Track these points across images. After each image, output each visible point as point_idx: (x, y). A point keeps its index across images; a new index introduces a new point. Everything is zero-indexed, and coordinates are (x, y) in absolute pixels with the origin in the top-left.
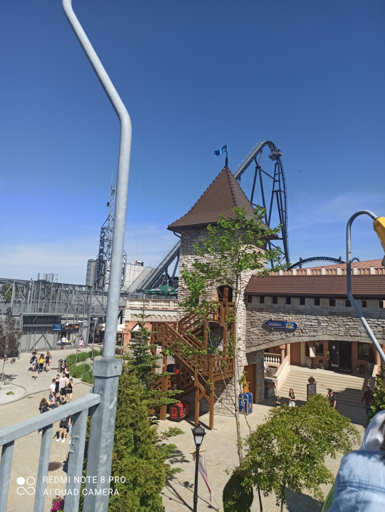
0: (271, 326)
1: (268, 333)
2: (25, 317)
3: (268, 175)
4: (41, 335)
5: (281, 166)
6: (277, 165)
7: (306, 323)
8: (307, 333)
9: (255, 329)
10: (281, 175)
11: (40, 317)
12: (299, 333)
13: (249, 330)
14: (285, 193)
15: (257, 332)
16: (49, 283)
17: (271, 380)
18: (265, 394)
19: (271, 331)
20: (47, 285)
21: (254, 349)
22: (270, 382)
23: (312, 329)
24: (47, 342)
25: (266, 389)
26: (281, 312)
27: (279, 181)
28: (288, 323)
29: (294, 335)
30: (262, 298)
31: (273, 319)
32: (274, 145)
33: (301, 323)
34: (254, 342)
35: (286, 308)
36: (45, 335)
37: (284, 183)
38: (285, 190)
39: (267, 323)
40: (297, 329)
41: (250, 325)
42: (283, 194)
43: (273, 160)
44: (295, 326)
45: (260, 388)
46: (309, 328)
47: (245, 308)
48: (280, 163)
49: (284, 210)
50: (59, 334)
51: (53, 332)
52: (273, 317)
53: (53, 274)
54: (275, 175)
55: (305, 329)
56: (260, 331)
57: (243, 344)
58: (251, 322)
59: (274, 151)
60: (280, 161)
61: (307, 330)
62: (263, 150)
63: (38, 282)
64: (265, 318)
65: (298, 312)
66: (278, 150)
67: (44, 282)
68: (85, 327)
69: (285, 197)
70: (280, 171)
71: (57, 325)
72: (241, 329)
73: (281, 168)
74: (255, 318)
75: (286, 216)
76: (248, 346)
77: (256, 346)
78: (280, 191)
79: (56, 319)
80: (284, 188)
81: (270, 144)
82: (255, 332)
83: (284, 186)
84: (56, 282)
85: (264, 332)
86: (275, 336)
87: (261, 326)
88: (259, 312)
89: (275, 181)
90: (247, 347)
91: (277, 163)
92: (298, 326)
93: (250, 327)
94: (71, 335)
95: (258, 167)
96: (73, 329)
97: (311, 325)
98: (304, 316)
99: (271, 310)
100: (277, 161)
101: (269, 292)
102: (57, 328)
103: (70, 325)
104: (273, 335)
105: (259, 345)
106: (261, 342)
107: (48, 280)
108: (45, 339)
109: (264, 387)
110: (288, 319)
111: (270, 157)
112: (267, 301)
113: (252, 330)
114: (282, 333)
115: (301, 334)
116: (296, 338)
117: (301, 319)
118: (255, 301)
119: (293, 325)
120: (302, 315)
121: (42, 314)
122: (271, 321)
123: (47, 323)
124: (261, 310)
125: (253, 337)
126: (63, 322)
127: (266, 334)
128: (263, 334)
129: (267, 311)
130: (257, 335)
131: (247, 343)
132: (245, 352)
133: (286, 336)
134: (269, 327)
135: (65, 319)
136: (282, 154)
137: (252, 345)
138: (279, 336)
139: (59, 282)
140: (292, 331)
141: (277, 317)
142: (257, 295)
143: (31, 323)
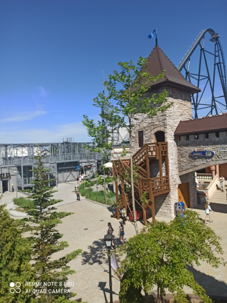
0: (195, 156)
1: (193, 161)
2: (58, 164)
3: (210, 53)
4: (69, 173)
5: (219, 45)
6: (216, 45)
7: (221, 151)
8: (222, 158)
9: (184, 158)
10: (220, 52)
11: (67, 163)
12: (216, 159)
13: (180, 160)
14: (224, 64)
15: (185, 161)
16: (70, 143)
17: (203, 192)
18: (198, 201)
19: (195, 159)
20: (69, 144)
21: (184, 173)
22: (201, 193)
23: (225, 154)
24: (74, 176)
25: (199, 198)
26: (201, 145)
27: (219, 56)
28: (207, 152)
29: (212, 160)
30: (187, 136)
31: (196, 151)
32: (213, 31)
33: (217, 151)
34: (184, 167)
35: (205, 142)
36: (72, 173)
37: (222, 57)
38: (223, 62)
39: (192, 154)
40: (215, 155)
41: (180, 156)
42: (222, 65)
43: (213, 42)
44: (213, 153)
45: (193, 198)
46: (223, 154)
47: (176, 145)
48: (219, 43)
49: (224, 75)
50: (80, 172)
51: (76, 171)
52: (196, 149)
53: (71, 138)
54: (216, 52)
55: (220, 155)
56: (188, 160)
57: (176, 170)
58: (181, 154)
59: (214, 35)
60: (218, 42)
61: (222, 156)
62: (205, 36)
63: (63, 144)
64: (191, 150)
65: (214, 143)
66: (217, 34)
67: (67, 143)
68: (94, 166)
69: (224, 67)
70: (219, 49)
71: (78, 167)
72: (173, 160)
73: (220, 46)
74: (183, 151)
75: (225, 80)
76: (180, 170)
77: (185, 170)
78: (220, 63)
79: (76, 164)
80: (223, 60)
81: (210, 30)
82: (184, 161)
83: (223, 59)
84: (74, 142)
85: (191, 160)
86: (198, 162)
87: (188, 156)
88: (186, 146)
89: (216, 56)
90: (179, 172)
91: (216, 44)
92: (214, 153)
93: (180, 158)
94: (87, 172)
95: (202, 49)
96: (88, 168)
97: (225, 152)
98: (219, 146)
99: (194, 144)
100: (216, 42)
101: (192, 131)
102: (78, 168)
103: (85, 166)
104: (197, 162)
105: (187, 169)
106: (188, 167)
107: (68, 141)
108: (72, 174)
109: (196, 197)
110: (207, 149)
111: (211, 40)
112: (191, 138)
113: (182, 159)
114: (203, 160)
115: (218, 159)
116: (214, 162)
117: (217, 148)
118: (183, 139)
119: (211, 153)
120: (218, 145)
121: (68, 161)
122: (195, 152)
123: (72, 166)
124: (187, 145)
125: (183, 164)
126: (81, 165)
127: (192, 161)
128: (189, 162)
129: (192, 145)
130: (186, 163)
131: (179, 169)
132: (178, 175)
133: (207, 161)
134: (193, 156)
135: (82, 163)
136: (219, 36)
137: (183, 170)
138: (202, 162)
139: (75, 142)
140: (210, 157)
141: (199, 149)
142: (183, 135)
143: (63, 167)
